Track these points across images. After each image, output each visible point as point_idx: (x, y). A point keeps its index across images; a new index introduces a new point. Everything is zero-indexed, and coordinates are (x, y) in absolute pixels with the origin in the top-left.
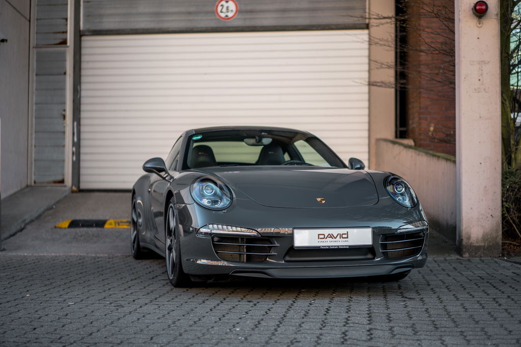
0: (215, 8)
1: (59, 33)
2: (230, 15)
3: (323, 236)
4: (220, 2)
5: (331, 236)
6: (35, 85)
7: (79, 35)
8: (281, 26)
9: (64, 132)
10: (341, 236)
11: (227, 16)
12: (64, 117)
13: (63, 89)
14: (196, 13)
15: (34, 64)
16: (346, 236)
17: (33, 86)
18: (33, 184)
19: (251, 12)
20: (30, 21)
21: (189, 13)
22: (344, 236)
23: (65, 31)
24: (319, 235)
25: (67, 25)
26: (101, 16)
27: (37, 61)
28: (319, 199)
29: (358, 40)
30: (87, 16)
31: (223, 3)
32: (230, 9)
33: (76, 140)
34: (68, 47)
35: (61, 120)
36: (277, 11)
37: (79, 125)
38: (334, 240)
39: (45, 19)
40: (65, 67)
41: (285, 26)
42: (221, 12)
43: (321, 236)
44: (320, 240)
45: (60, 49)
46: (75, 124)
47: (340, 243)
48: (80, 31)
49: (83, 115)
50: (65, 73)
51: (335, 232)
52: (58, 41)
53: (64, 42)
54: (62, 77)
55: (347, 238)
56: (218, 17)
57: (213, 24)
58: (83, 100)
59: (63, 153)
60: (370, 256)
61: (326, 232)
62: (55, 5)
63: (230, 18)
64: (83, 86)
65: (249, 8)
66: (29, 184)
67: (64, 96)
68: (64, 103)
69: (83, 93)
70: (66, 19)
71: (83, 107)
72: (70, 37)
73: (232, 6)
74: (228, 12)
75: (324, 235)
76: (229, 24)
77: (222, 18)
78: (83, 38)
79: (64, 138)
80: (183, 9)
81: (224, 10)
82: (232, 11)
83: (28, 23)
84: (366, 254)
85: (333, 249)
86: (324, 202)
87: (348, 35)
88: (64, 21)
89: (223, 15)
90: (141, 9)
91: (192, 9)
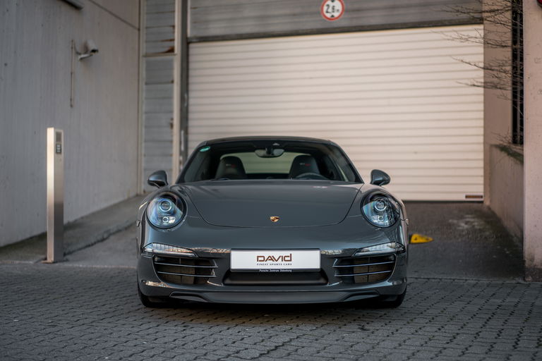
0: (320, 9)
1: (167, 40)
2: (336, 14)
3: (262, 259)
4: (325, 2)
5: (272, 258)
6: (144, 95)
7: (187, 42)
8: (390, 25)
9: (171, 142)
10: (283, 258)
11: (333, 16)
12: (172, 126)
13: (171, 98)
14: (301, 15)
15: (143, 73)
16: (289, 259)
17: (143, 95)
18: (142, 193)
19: (358, 10)
20: (139, 30)
21: (294, 15)
22: (286, 259)
23: (172, 38)
24: (258, 257)
25: (174, 32)
26: (207, 22)
27: (147, 70)
28: (272, 218)
29: (446, 38)
30: (194, 22)
31: (329, 2)
32: (336, 8)
33: (183, 148)
34: (175, 55)
35: (168, 129)
36: (385, 8)
37: (186, 133)
38: (275, 262)
39: (153, 27)
40: (172, 75)
41: (394, 24)
42: (327, 12)
43: (260, 259)
44: (260, 263)
45: (168, 57)
46: (183, 132)
47: (282, 266)
48: (187, 38)
49: (191, 123)
50: (173, 82)
51: (276, 254)
52: (166, 49)
53: (172, 50)
54: (170, 85)
55: (291, 260)
56: (324, 18)
57: (318, 26)
58: (191, 109)
59: (171, 161)
60: (322, 281)
61: (266, 254)
62: (163, 13)
63: (337, 18)
64: (192, 94)
65: (356, 6)
66: (139, 192)
67: (172, 104)
68: (172, 112)
69: (192, 101)
70: (174, 27)
71: (191, 116)
72: (177, 45)
73: (338, 5)
74: (333, 12)
75: (264, 257)
76: (336, 24)
77: (328, 18)
78: (191, 45)
79: (171, 147)
80: (288, 11)
81: (330, 10)
82: (338, 10)
83: (137, 32)
84: (318, 279)
85: (273, 272)
86: (276, 220)
87: (435, 32)
88: (171, 28)
89: (328, 15)
90: (247, 13)
91: (297, 11)
